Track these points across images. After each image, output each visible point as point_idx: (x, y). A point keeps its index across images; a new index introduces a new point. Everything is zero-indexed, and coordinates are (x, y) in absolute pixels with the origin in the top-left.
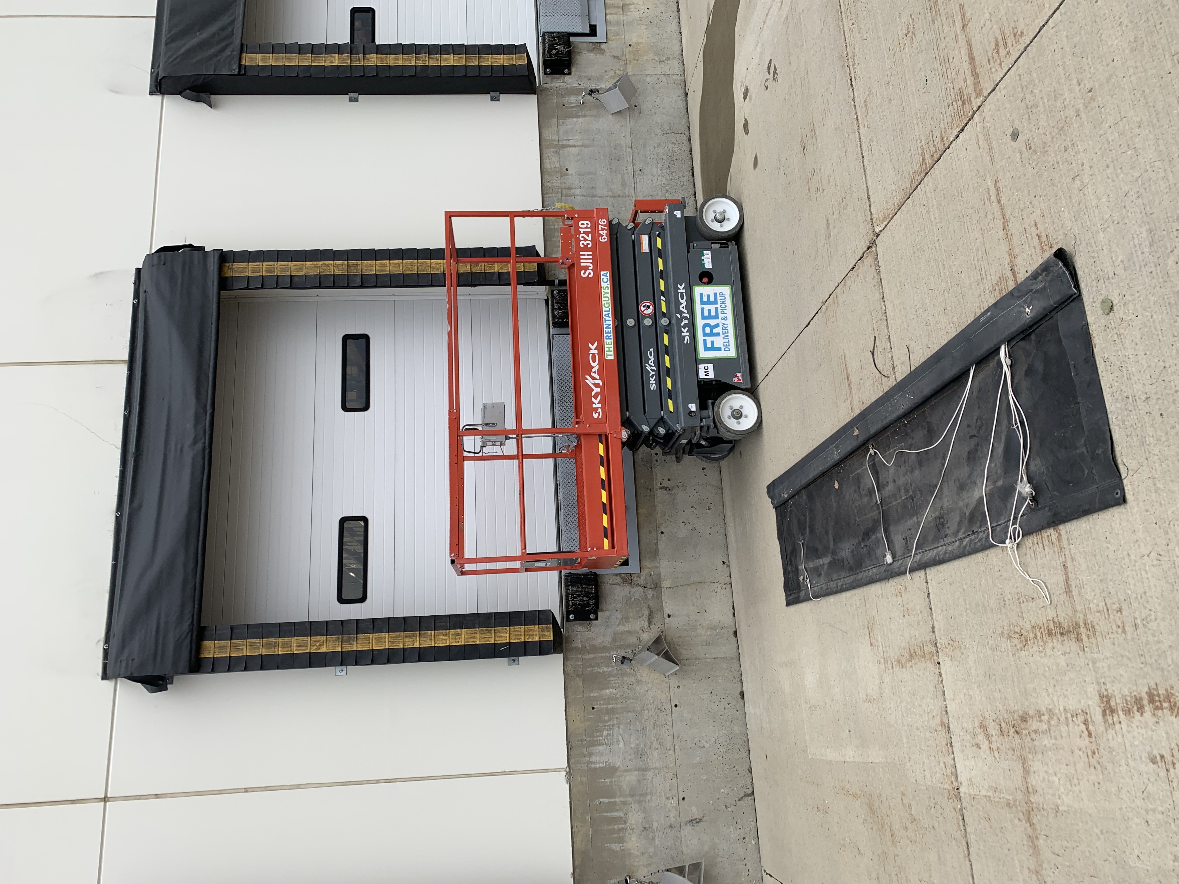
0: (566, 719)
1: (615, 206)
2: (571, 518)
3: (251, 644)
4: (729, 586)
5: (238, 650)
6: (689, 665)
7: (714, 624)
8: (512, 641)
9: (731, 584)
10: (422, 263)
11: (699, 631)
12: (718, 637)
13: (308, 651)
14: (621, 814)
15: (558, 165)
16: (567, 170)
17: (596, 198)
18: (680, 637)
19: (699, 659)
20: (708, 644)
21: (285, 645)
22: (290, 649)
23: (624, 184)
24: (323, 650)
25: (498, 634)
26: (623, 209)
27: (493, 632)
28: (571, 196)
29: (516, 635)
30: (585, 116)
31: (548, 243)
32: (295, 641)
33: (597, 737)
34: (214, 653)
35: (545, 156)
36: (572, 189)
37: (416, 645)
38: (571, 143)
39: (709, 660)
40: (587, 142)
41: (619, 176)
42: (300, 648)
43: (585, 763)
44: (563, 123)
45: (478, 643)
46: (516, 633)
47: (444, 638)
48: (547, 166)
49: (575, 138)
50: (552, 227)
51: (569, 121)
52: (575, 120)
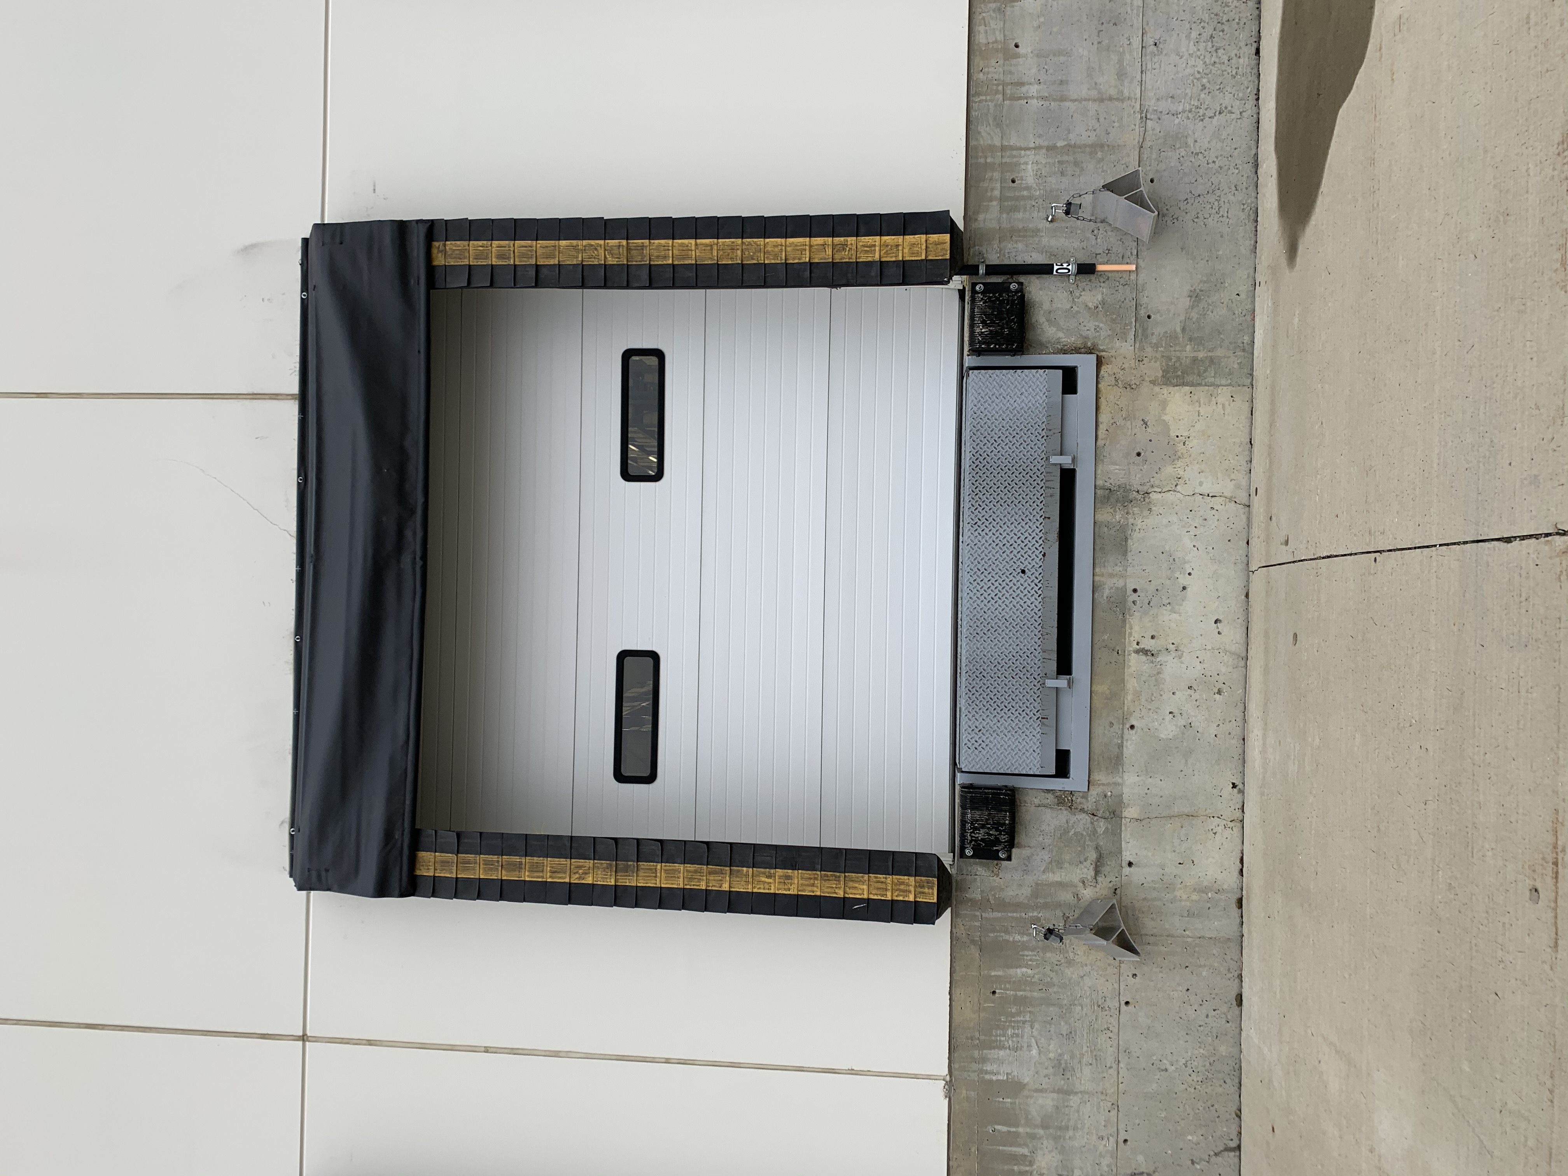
0: (950, 1005)
1: (1102, 120)
3: (486, 863)
4: (1239, 825)
5: (468, 869)
6: (1156, 944)
7: (1206, 884)
8: (872, 897)
9: (1242, 821)
10: (750, 244)
11: (1178, 893)
12: (1209, 905)
13: (567, 880)
14: (1025, 1151)
15: (1000, 37)
16: (1017, 46)
17: (1067, 104)
18: (1144, 899)
19: (1173, 936)
20: (1190, 914)
21: (533, 869)
22: (541, 874)
23: (1121, 75)
24: (589, 880)
25: (851, 884)
26: (1116, 124)
27: (842, 879)
28: (1020, 98)
29: (878, 889)
31: (972, 191)
32: (549, 863)
33: (997, 1036)
34: (435, 869)
35: (977, 18)
36: (1022, 84)
37: (726, 887)
39: (1189, 940)
41: (1114, 58)
42: (554, 875)
43: (975, 1071)
45: (818, 893)
46: (880, 885)
47: (767, 880)
48: (981, 38)
50: (982, 160)
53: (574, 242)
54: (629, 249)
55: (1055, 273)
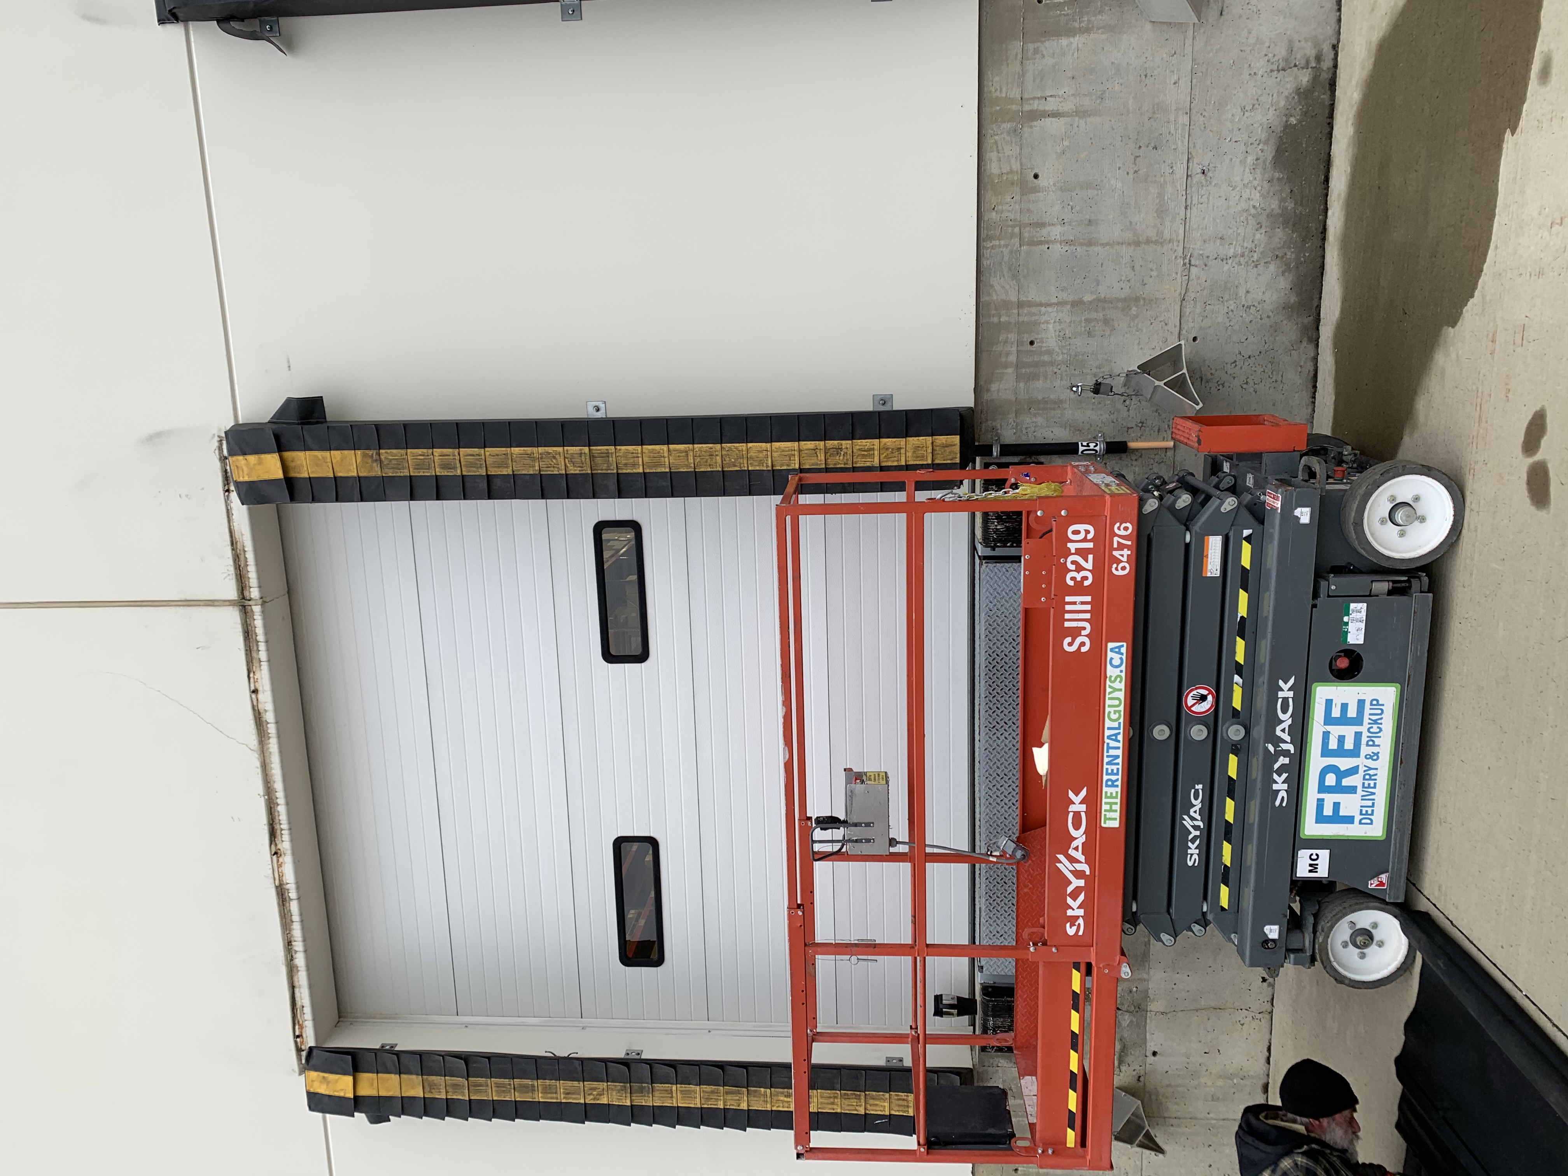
1: (1137, 268)
2: (998, 900)
3: (498, 1086)
4: (1268, 1016)
5: (480, 1091)
6: (1179, 1126)
7: (1231, 1071)
8: (893, 1113)
9: (1271, 1012)
10: (730, 449)
11: (1203, 1080)
12: (1233, 1090)
13: (582, 1101)
15: (1016, 166)
16: (1036, 176)
17: (1097, 249)
18: (1169, 1086)
19: (1196, 1119)
20: (1214, 1098)
21: (546, 1090)
22: (555, 1095)
23: (1161, 212)
24: (604, 1100)
25: (872, 1102)
26: (1154, 273)
27: (863, 1097)
28: (1040, 243)
29: (899, 1106)
30: (1087, 30)
31: (984, 356)
32: (562, 1086)
34: (447, 1092)
35: (989, 142)
36: (1042, 225)
37: (744, 1106)
38: (1051, 105)
39: (1213, 1122)
40: (1087, 102)
41: (1154, 190)
42: (570, 1096)
44: (1036, 51)
45: (839, 1111)
46: (901, 1102)
47: (786, 1099)
48: (993, 168)
49: (1061, 93)
50: (995, 320)
51: (1051, 45)
52: (1064, 41)
53: (529, 450)
54: (592, 457)
55: (1080, 453)
